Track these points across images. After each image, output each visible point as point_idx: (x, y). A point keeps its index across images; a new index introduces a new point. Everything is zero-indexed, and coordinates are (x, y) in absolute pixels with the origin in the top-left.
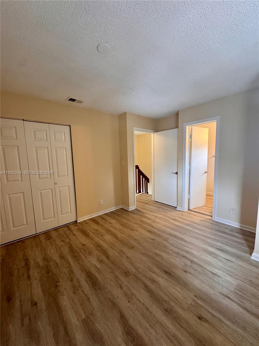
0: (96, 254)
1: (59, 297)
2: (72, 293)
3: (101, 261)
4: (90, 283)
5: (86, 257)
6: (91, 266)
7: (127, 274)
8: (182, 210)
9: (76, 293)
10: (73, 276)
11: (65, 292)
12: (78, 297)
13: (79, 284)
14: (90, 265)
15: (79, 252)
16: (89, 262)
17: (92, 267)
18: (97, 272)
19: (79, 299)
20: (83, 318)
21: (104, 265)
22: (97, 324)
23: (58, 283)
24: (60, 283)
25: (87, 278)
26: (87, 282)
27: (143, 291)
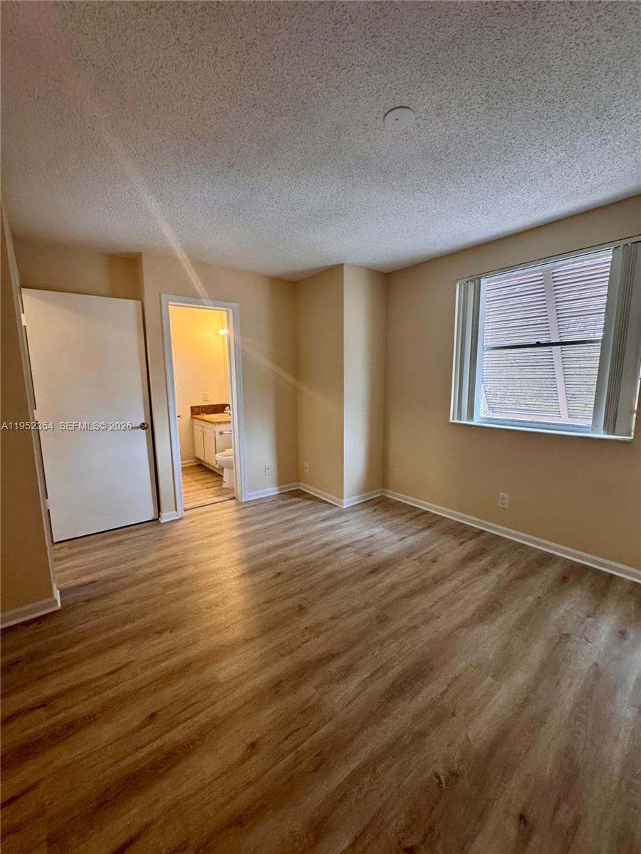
0: (316, 688)
1: (477, 749)
2: (454, 719)
3: (347, 671)
4: (420, 683)
5: (325, 721)
6: (364, 693)
7: (382, 620)
8: (177, 518)
9: (452, 711)
10: (405, 737)
11: (461, 739)
12: (459, 700)
13: (429, 710)
14: (363, 698)
15: (297, 753)
16: (350, 703)
17: (370, 691)
18: (384, 674)
19: (464, 697)
20: (493, 680)
21: (363, 662)
22: (491, 656)
23: (443, 778)
24: (441, 771)
25: (408, 695)
26: (418, 693)
27: (415, 601)
